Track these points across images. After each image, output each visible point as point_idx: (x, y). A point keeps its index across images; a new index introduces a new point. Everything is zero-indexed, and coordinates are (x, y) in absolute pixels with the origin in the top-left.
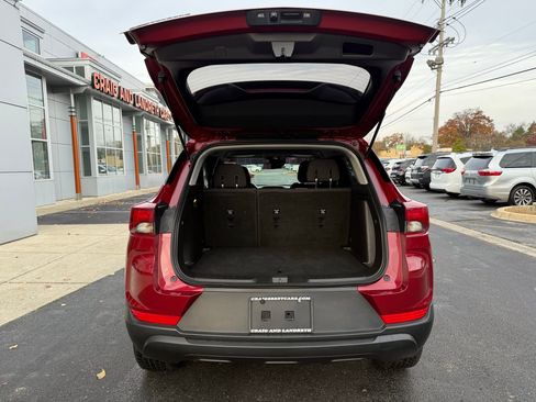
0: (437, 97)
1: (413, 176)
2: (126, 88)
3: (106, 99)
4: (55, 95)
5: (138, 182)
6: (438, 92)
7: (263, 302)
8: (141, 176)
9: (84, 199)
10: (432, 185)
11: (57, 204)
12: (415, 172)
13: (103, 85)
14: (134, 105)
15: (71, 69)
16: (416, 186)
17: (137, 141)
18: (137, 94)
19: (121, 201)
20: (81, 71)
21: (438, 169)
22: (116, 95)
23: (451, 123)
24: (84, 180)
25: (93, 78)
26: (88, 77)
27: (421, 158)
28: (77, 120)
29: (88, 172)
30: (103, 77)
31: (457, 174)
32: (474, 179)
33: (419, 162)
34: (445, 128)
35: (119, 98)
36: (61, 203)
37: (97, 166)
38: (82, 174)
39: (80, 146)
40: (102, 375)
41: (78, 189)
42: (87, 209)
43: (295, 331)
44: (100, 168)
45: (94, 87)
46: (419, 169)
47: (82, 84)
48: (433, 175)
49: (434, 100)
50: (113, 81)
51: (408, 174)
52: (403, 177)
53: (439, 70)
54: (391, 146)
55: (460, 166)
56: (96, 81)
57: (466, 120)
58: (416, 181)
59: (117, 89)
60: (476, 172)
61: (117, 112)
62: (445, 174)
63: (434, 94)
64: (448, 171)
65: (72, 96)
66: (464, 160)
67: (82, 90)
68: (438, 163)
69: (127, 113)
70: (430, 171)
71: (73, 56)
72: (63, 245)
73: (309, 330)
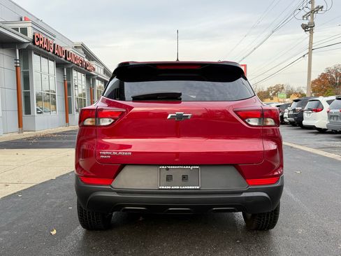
0: (310, 54)
1: (289, 116)
2: (60, 45)
3: (44, 54)
4: (4, 50)
5: (67, 121)
6: (311, 49)
7: (167, 169)
8: (70, 116)
9: (25, 133)
10: (305, 123)
11: (4, 136)
12: (291, 113)
13: (41, 42)
14: (66, 58)
15: (17, 29)
16: (292, 124)
17: (68, 87)
18: (68, 50)
19: (55, 134)
20: (24, 31)
21: (309, 109)
22: (52, 51)
23: (324, 76)
24: (25, 118)
25: (34, 36)
26: (30, 36)
27: (296, 101)
28: (21, 70)
29: (28, 112)
30: (42, 36)
31: (324, 113)
32: (337, 116)
33: (294, 105)
34: (318, 80)
35: (54, 52)
36: (7, 135)
37: (36, 107)
38: (23, 113)
39: (22, 90)
40: (54, 232)
41: (20, 125)
42: (28, 139)
43: (188, 187)
44: (38, 110)
45: (34, 44)
46: (294, 110)
47: (25, 41)
48: (305, 115)
49: (307, 56)
50: (49, 39)
51: (286, 115)
52: (282, 117)
53: (311, 32)
54: (274, 94)
55: (326, 106)
56: (36, 39)
57: (336, 74)
58: (292, 119)
59: (52, 46)
60: (339, 111)
61: (52, 64)
62: (314, 113)
63: (308, 51)
64: (317, 111)
65: (17, 51)
66: (329, 102)
67: (25, 46)
68: (309, 105)
69: (60, 65)
70: (303, 111)
71: (18, 19)
72: (13, 161)
73: (198, 187)
